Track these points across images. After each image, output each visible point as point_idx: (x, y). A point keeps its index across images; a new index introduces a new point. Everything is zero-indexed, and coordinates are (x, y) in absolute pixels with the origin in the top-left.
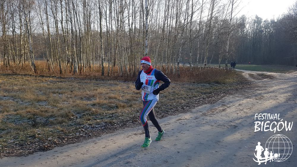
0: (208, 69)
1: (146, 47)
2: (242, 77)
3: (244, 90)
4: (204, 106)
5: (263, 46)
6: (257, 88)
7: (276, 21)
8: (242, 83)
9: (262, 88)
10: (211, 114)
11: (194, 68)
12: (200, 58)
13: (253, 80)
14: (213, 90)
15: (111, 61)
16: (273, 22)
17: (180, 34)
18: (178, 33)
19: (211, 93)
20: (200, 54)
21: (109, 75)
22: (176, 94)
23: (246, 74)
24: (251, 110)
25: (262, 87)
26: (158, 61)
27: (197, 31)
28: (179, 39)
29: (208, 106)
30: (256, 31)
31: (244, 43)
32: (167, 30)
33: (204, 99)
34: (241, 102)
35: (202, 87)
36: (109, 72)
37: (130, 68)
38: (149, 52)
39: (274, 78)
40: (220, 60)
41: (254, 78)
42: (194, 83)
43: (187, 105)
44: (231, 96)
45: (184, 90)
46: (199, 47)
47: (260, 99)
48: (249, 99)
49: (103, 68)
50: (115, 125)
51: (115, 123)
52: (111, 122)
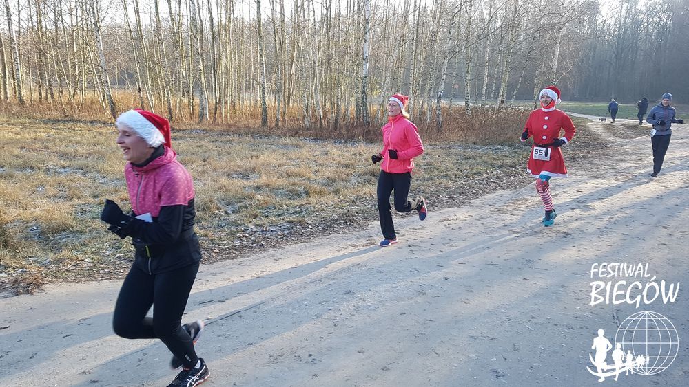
0: (509, 111)
3: (590, 160)
4: (498, 193)
5: (641, 58)
6: (619, 157)
8: (586, 144)
9: (633, 157)
10: (515, 209)
12: (489, 86)
13: (611, 138)
14: (518, 160)
19: (513, 167)
22: (435, 168)
25: (632, 154)
29: (507, 193)
30: (625, 22)
31: (595, 52)
33: (498, 178)
34: (582, 187)
35: (493, 154)
42: (475, 143)
43: (461, 190)
45: (451, 159)
48: (599, 180)
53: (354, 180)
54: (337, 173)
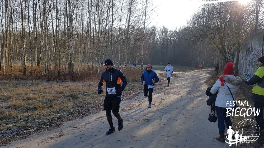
1: (70, 48)
7: (178, 31)
10: (129, 110)
14: (131, 87)
16: (176, 32)
19: (129, 90)
20: (121, 56)
24: (160, 104)
28: (102, 42)
29: (127, 102)
36: (31, 72)
39: (178, 76)
40: (137, 62)
41: (163, 76)
46: (120, 50)
47: (168, 94)
49: (25, 67)
50: (29, 129)
51: (30, 127)
52: (24, 127)
53: (62, 99)
54: (54, 97)
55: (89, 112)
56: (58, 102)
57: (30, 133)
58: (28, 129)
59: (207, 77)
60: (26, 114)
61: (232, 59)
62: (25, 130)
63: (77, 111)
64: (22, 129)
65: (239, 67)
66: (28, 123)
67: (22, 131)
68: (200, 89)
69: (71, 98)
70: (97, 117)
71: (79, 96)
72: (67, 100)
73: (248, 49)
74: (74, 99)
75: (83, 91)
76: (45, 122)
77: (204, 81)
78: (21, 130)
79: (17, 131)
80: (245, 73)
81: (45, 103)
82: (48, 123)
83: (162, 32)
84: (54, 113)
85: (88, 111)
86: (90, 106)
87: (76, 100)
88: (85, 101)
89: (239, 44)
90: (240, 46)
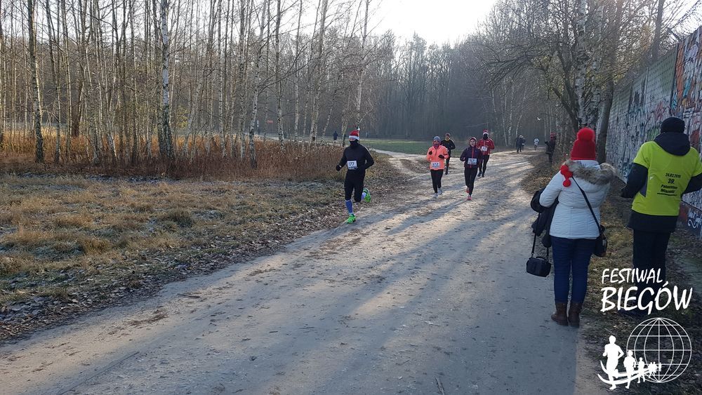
0: (320, 147)
1: (164, 88)
2: (389, 168)
3: (393, 194)
4: (312, 234)
5: (428, 101)
6: (418, 191)
7: (452, 48)
8: (389, 179)
10: (329, 253)
11: (288, 146)
12: (301, 122)
13: (410, 173)
14: (331, 197)
15: (64, 122)
16: (446, 49)
17: (252, 63)
18: (248, 60)
19: (327, 204)
20: (301, 113)
21: (60, 159)
22: (249, 208)
23: (397, 160)
24: (409, 239)
26: (199, 125)
27: (291, 57)
28: (250, 73)
29: (322, 233)
30: (414, 68)
31: (391, 93)
32: (219, 49)
33: (312, 217)
34: (390, 222)
35: (307, 191)
36: (57, 153)
37: (121, 142)
38: (174, 102)
40: (344, 129)
41: (412, 169)
42: (290, 180)
43: (275, 234)
44: (369, 210)
45: (266, 197)
46: (299, 97)
48: (404, 215)
49: (40, 140)
50: (74, 300)
51: (75, 297)
52: (59, 295)
53: (149, 226)
54: (127, 219)
55: (228, 259)
56: (141, 234)
57: (76, 311)
58: (72, 302)
59: (524, 171)
60: (60, 264)
61: (592, 122)
62: (64, 303)
63: (195, 257)
64: (55, 302)
65: (609, 144)
66: (68, 285)
67: (56, 306)
68: (509, 201)
69: (175, 224)
70: (249, 272)
71: (194, 217)
72: (165, 228)
73: (633, 96)
74: (182, 226)
75: (203, 205)
76: (114, 284)
77: (518, 181)
78: (53, 304)
79: (41, 307)
80: (623, 159)
81: (105, 235)
82: (123, 286)
83: (411, 49)
84: (135, 261)
85: (223, 256)
86: (227, 243)
87: (188, 230)
88: (212, 230)
89: (611, 83)
90: (612, 90)
